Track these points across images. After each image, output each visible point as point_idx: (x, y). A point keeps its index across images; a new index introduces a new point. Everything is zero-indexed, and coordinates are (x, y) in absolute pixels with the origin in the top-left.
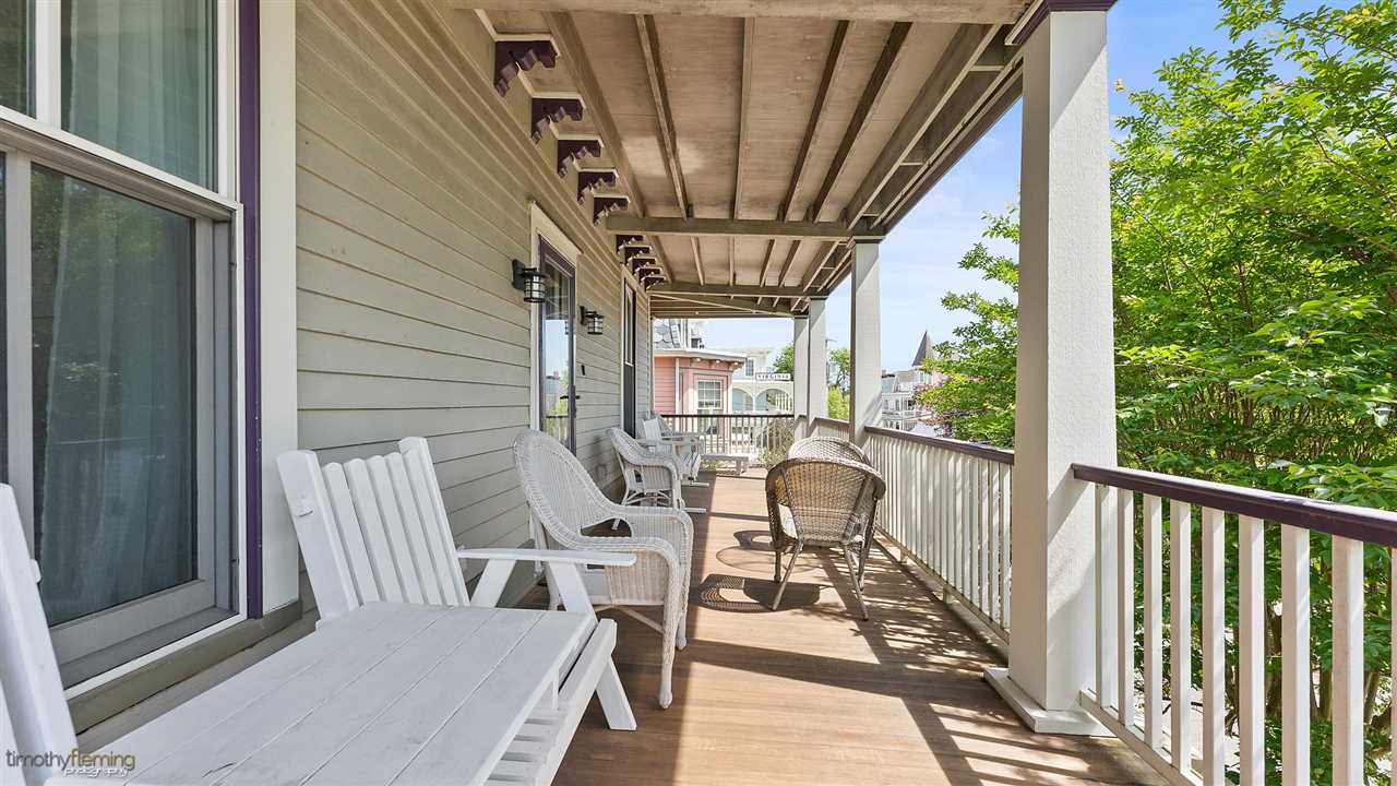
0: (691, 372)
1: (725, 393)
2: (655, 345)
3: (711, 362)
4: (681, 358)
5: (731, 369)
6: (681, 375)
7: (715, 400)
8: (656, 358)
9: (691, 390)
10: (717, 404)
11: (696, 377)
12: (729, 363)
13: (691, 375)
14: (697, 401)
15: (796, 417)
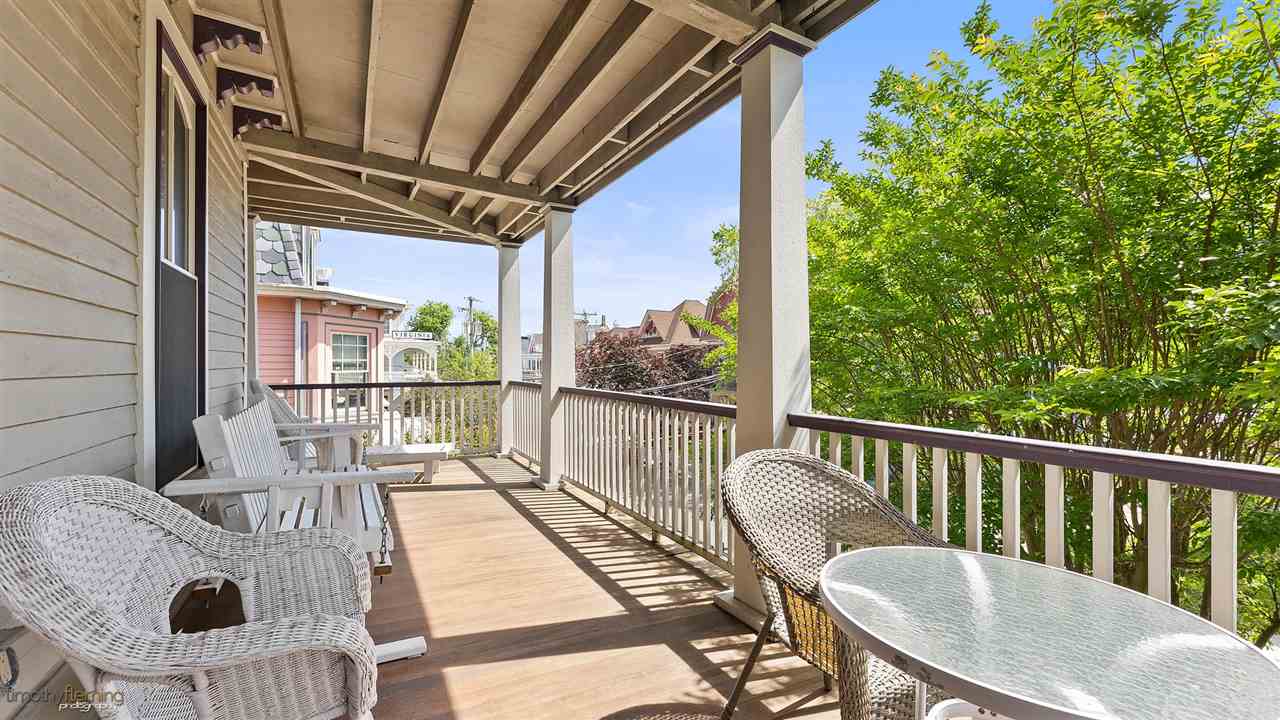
0: (321, 320)
1: (374, 351)
2: (257, 278)
3: (353, 308)
4: (304, 300)
5: (382, 319)
6: (305, 324)
7: (359, 360)
8: (259, 297)
9: (321, 346)
10: (364, 365)
11: (329, 327)
12: (380, 312)
13: (321, 327)
14: (330, 361)
15: (504, 384)
